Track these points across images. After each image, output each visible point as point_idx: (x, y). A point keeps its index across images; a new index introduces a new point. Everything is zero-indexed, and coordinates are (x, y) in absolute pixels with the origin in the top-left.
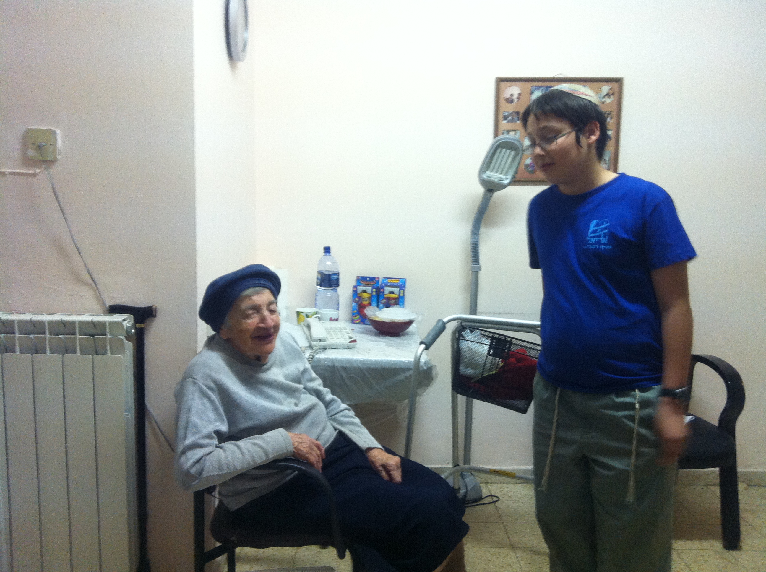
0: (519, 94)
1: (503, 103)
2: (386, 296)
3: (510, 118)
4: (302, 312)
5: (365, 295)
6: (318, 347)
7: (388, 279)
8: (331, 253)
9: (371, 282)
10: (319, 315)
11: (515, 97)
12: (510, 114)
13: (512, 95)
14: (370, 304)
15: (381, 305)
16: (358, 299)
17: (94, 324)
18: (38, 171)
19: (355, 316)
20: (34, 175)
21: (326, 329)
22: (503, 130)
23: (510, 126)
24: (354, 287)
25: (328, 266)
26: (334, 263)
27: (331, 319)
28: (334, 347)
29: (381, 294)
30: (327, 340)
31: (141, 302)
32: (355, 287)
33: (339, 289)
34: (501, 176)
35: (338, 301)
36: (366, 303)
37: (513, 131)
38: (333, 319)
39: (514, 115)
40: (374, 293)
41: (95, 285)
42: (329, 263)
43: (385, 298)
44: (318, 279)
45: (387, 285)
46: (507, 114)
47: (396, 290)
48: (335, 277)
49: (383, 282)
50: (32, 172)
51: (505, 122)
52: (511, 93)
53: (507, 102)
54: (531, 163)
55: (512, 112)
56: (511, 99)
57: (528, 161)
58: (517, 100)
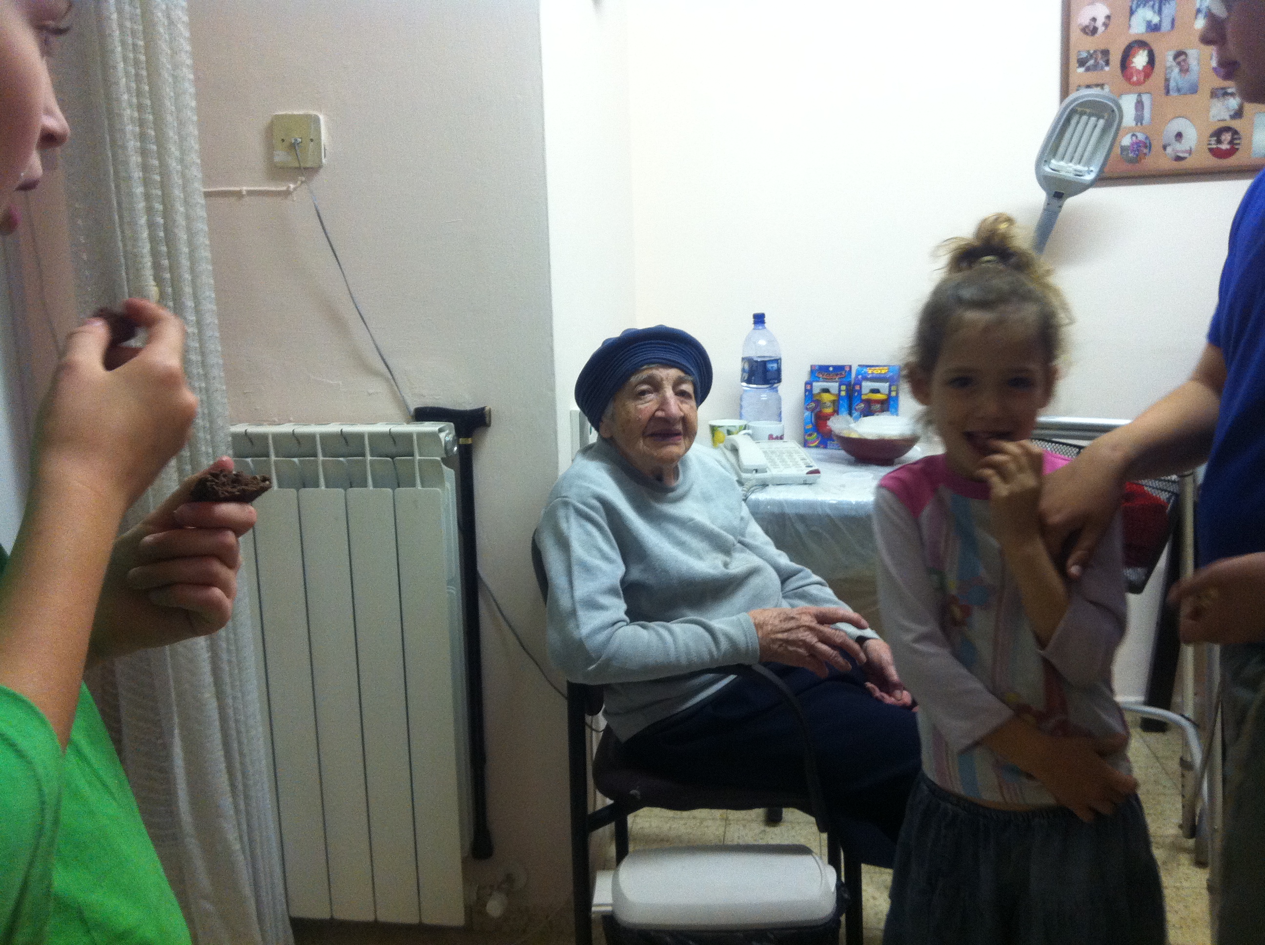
0: (1108, 17)
2: (864, 397)
3: (1091, 63)
4: (721, 427)
5: (826, 397)
6: (754, 482)
7: (868, 368)
8: (766, 325)
9: (837, 375)
10: (750, 431)
11: (1099, 23)
13: (1094, 19)
14: (836, 412)
15: (856, 414)
16: (813, 405)
17: (392, 437)
18: (292, 186)
19: (810, 435)
20: (287, 193)
21: (765, 452)
22: (1079, 84)
24: (806, 384)
25: (761, 349)
26: (772, 341)
27: (771, 437)
28: (781, 482)
29: (856, 394)
30: (767, 470)
31: (466, 402)
32: (808, 383)
33: (782, 387)
34: (1079, 167)
35: (780, 408)
36: (829, 410)
37: (1097, 85)
38: (774, 436)
39: (1100, 55)
40: (843, 393)
41: (390, 377)
42: (762, 342)
43: (863, 401)
44: (743, 370)
45: (866, 379)
47: (884, 386)
48: (775, 365)
49: (858, 374)
50: (284, 188)
51: (1081, 70)
52: (1091, 16)
53: (1086, 33)
54: (1132, 144)
55: (1095, 52)
56: (1091, 28)
57: (1126, 141)
58: (1103, 28)
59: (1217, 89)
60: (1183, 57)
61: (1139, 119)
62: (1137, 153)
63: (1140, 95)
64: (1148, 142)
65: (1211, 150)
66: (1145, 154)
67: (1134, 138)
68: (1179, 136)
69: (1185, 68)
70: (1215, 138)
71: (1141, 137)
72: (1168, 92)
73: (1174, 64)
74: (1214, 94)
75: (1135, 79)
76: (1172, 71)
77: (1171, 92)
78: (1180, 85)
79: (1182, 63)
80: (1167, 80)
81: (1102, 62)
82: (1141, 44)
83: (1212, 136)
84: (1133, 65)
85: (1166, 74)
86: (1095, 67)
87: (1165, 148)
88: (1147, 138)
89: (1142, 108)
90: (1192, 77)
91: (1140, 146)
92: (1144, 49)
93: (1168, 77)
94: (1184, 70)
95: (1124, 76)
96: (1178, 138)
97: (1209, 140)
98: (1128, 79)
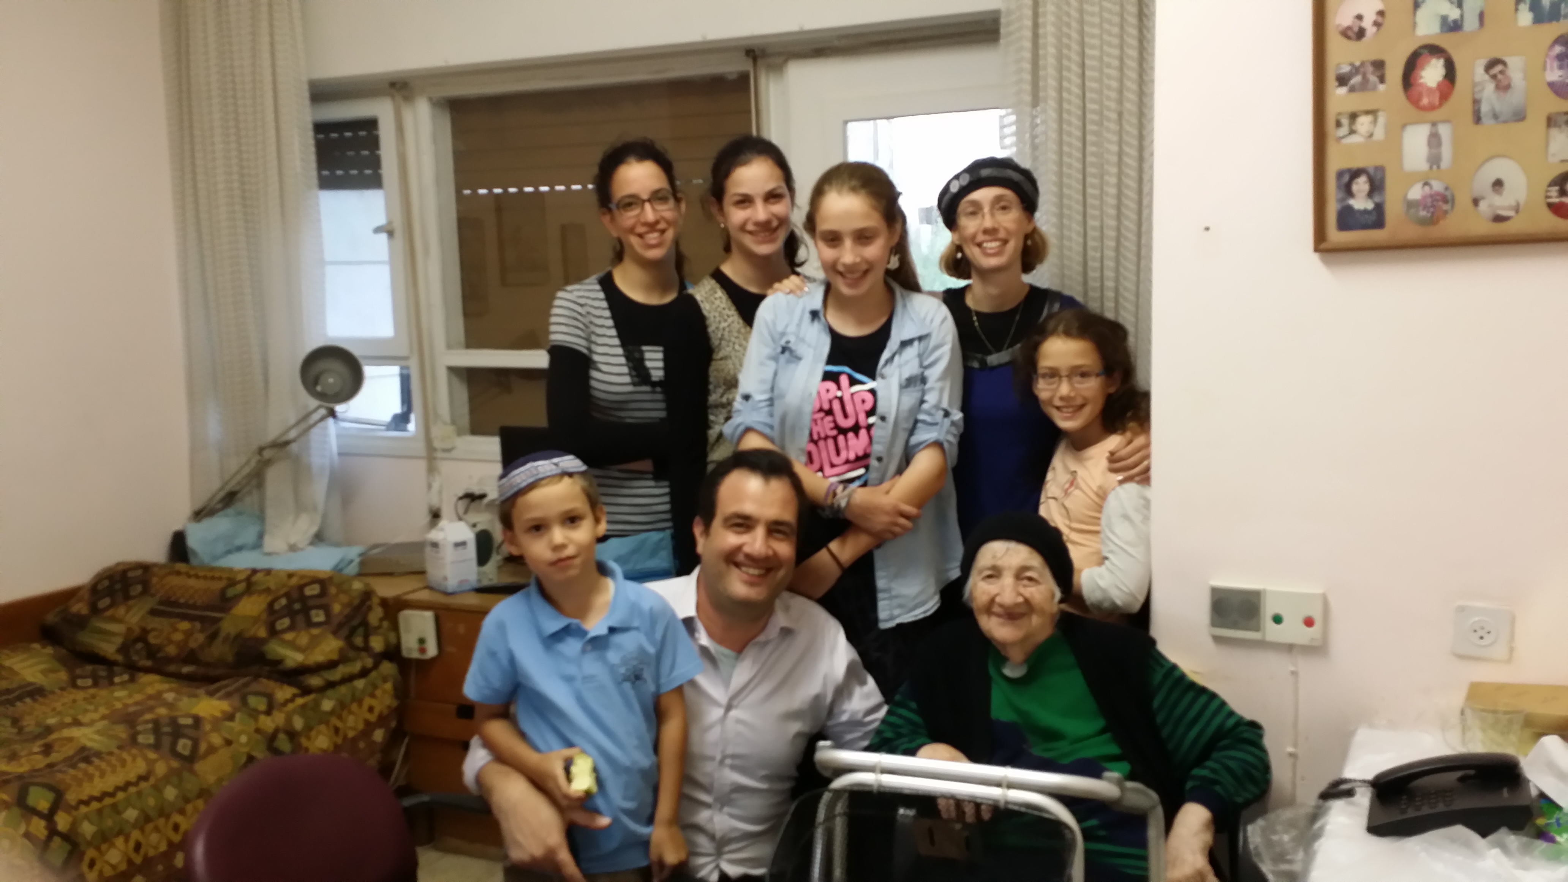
0: (1381, 13)
1: (1335, 44)
3: (1356, 80)
11: (1367, 23)
12: (1356, 70)
13: (1359, 17)
22: (1340, 114)
23: (1357, 102)
37: (1367, 112)
39: (1370, 69)
46: (1346, 69)
51: (1342, 91)
52: (1356, 13)
53: (1348, 37)
54: (1424, 197)
55: (1363, 64)
56: (1356, 29)
57: (1416, 193)
58: (1374, 29)
59: (1558, 114)
60: (1499, 68)
61: (1434, 160)
62: (1432, 210)
63: (1434, 124)
64: (1448, 193)
65: (1551, 206)
66: (1446, 212)
67: (1427, 188)
68: (1498, 184)
69: (1505, 83)
70: (1557, 188)
71: (1437, 186)
72: (1478, 119)
73: (1487, 77)
74: (1551, 122)
75: (1425, 101)
76: (1483, 89)
77: (1484, 120)
78: (1498, 108)
79: (1500, 77)
80: (1476, 102)
81: (1373, 78)
82: (1435, 50)
83: (1550, 185)
84: (1422, 81)
85: (1473, 94)
86: (1364, 86)
87: (1476, 202)
88: (1447, 189)
89: (1439, 144)
90: (1515, 98)
91: (1438, 201)
92: (1439, 58)
93: (1477, 97)
94: (1503, 87)
95: (1409, 98)
96: (1497, 188)
97: (1547, 191)
98: (1415, 101)
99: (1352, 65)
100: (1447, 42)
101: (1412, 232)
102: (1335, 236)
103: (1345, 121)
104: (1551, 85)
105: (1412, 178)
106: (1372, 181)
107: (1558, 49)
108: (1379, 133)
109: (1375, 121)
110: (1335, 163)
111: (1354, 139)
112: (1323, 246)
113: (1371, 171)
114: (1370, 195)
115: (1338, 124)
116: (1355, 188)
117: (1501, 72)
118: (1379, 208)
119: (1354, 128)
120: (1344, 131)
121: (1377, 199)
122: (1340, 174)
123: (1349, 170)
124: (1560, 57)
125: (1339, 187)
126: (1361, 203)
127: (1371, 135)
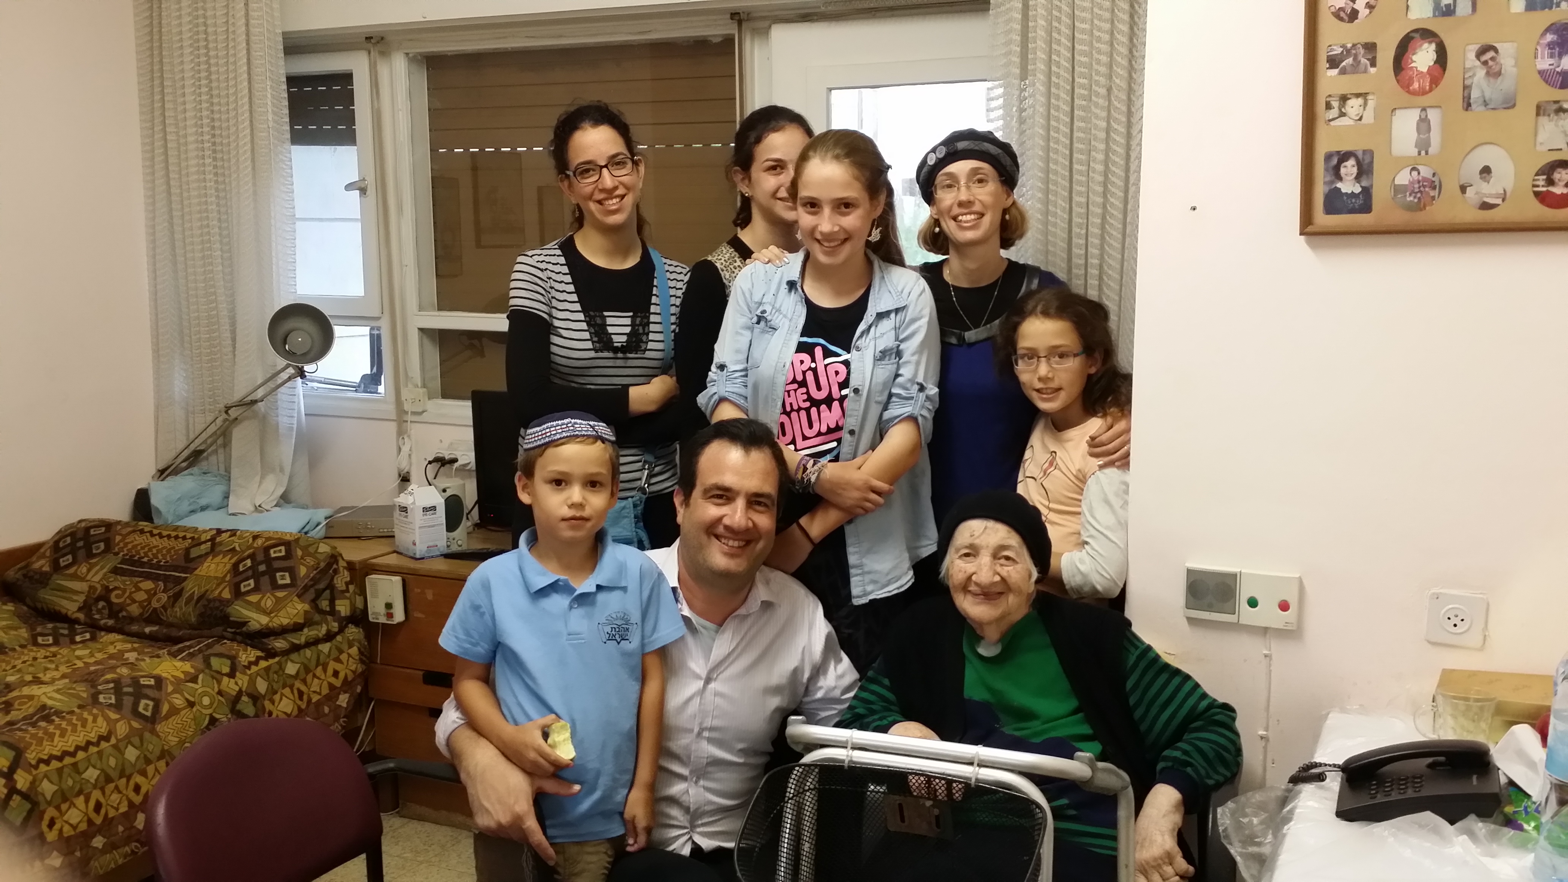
1: (1327, 25)
3: (1348, 62)
11: (1360, 5)
12: (1347, 52)
22: (1330, 96)
37: (1358, 95)
39: (1361, 51)
46: (1337, 51)
51: (1334, 72)
53: (1341, 19)
54: (1412, 183)
55: (1354, 45)
56: (1349, 11)
57: (1404, 178)
58: (1368, 11)
59: (1548, 102)
60: (1492, 54)
61: (1423, 146)
62: (1419, 195)
63: (1424, 109)
64: (1436, 179)
65: (1537, 194)
66: (1433, 198)
67: (1415, 173)
68: (1486, 171)
69: (1497, 69)
70: (1545, 177)
71: (1425, 172)
72: (1468, 106)
73: (1478, 63)
74: (1540, 110)
75: (1416, 85)
76: (1474, 75)
77: (1474, 106)
78: (1488, 95)
79: (1491, 63)
80: (1466, 88)
81: (1364, 61)
82: (1427, 34)
83: (1537, 174)
84: (1413, 65)
85: (1464, 80)
86: (1356, 68)
87: (1463, 189)
88: (1434, 175)
89: (1429, 130)
90: (1506, 84)
91: (1424, 186)
92: (1430, 42)
93: (1467, 82)
94: (1494, 74)
95: (1398, 81)
96: (1484, 175)
97: (1534, 180)
98: (1405, 86)
99: (1343, 46)
100: (1438, 26)
101: (1400, 217)
102: (1322, 219)
103: (1335, 104)
104: (1541, 73)
105: (1400, 163)
106: (1359, 164)
107: (1550, 37)
108: (1369, 117)
109: (1365, 104)
110: (1324, 146)
111: (1344, 121)
112: (1310, 229)
113: (1360, 155)
114: (1358, 178)
115: (1328, 106)
116: (1343, 171)
117: (1492, 59)
118: (1367, 192)
119: (1343, 110)
120: (1334, 113)
121: (1365, 183)
122: (1328, 157)
123: (1338, 152)
124: (1551, 46)
125: (1326, 170)
126: (1348, 186)
127: (1360, 119)
